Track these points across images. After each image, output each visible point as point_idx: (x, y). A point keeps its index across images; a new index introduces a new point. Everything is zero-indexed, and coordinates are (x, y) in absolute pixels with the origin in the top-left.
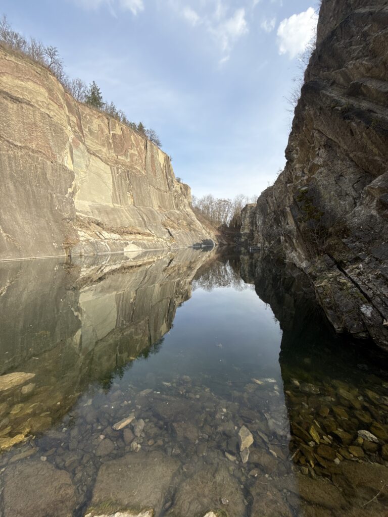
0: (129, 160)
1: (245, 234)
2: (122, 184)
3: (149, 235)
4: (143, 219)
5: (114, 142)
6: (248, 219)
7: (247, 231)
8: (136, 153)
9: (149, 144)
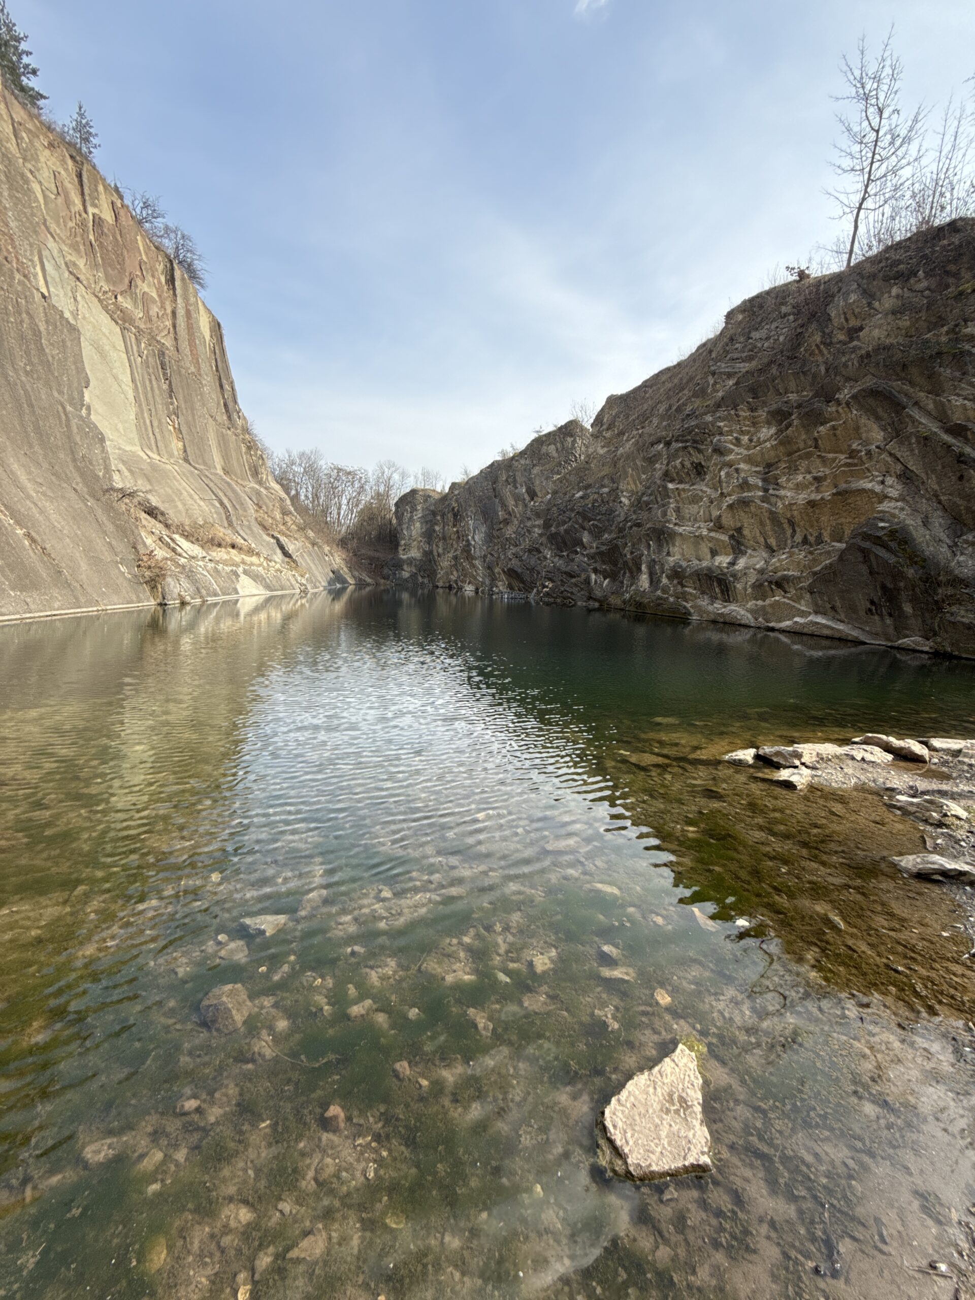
0: (141, 315)
1: (410, 561)
2: (152, 388)
3: (250, 552)
4: (222, 503)
5: (101, 245)
6: (418, 525)
7: (415, 553)
8: (154, 295)
9: (177, 274)
